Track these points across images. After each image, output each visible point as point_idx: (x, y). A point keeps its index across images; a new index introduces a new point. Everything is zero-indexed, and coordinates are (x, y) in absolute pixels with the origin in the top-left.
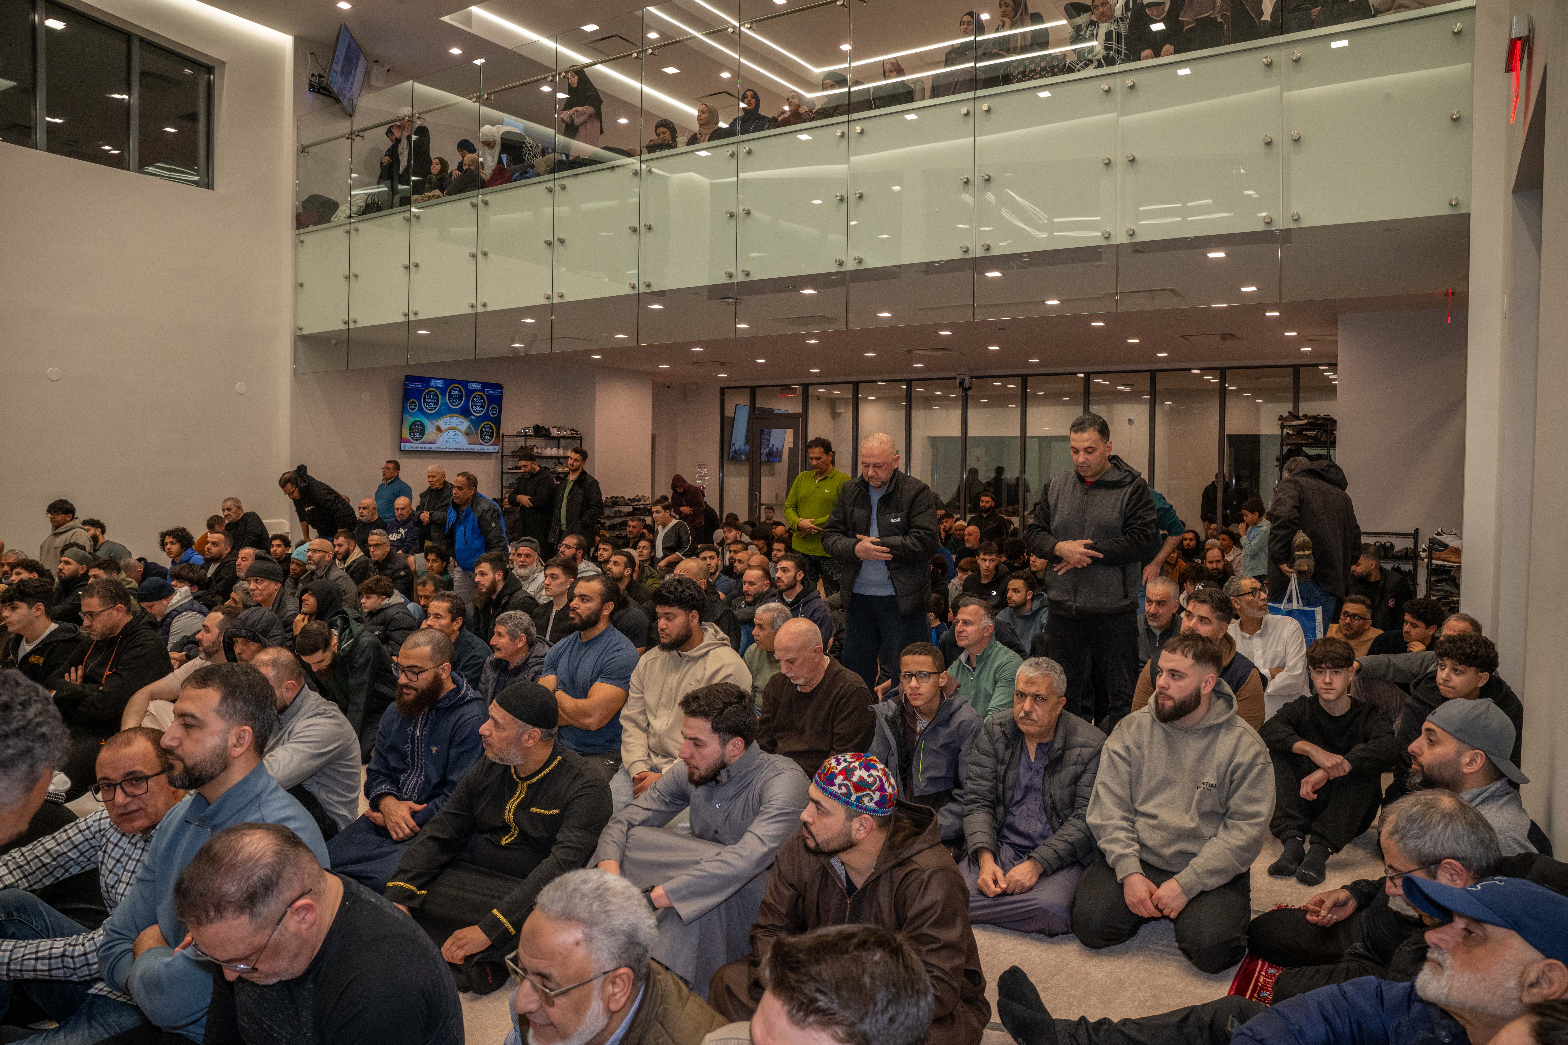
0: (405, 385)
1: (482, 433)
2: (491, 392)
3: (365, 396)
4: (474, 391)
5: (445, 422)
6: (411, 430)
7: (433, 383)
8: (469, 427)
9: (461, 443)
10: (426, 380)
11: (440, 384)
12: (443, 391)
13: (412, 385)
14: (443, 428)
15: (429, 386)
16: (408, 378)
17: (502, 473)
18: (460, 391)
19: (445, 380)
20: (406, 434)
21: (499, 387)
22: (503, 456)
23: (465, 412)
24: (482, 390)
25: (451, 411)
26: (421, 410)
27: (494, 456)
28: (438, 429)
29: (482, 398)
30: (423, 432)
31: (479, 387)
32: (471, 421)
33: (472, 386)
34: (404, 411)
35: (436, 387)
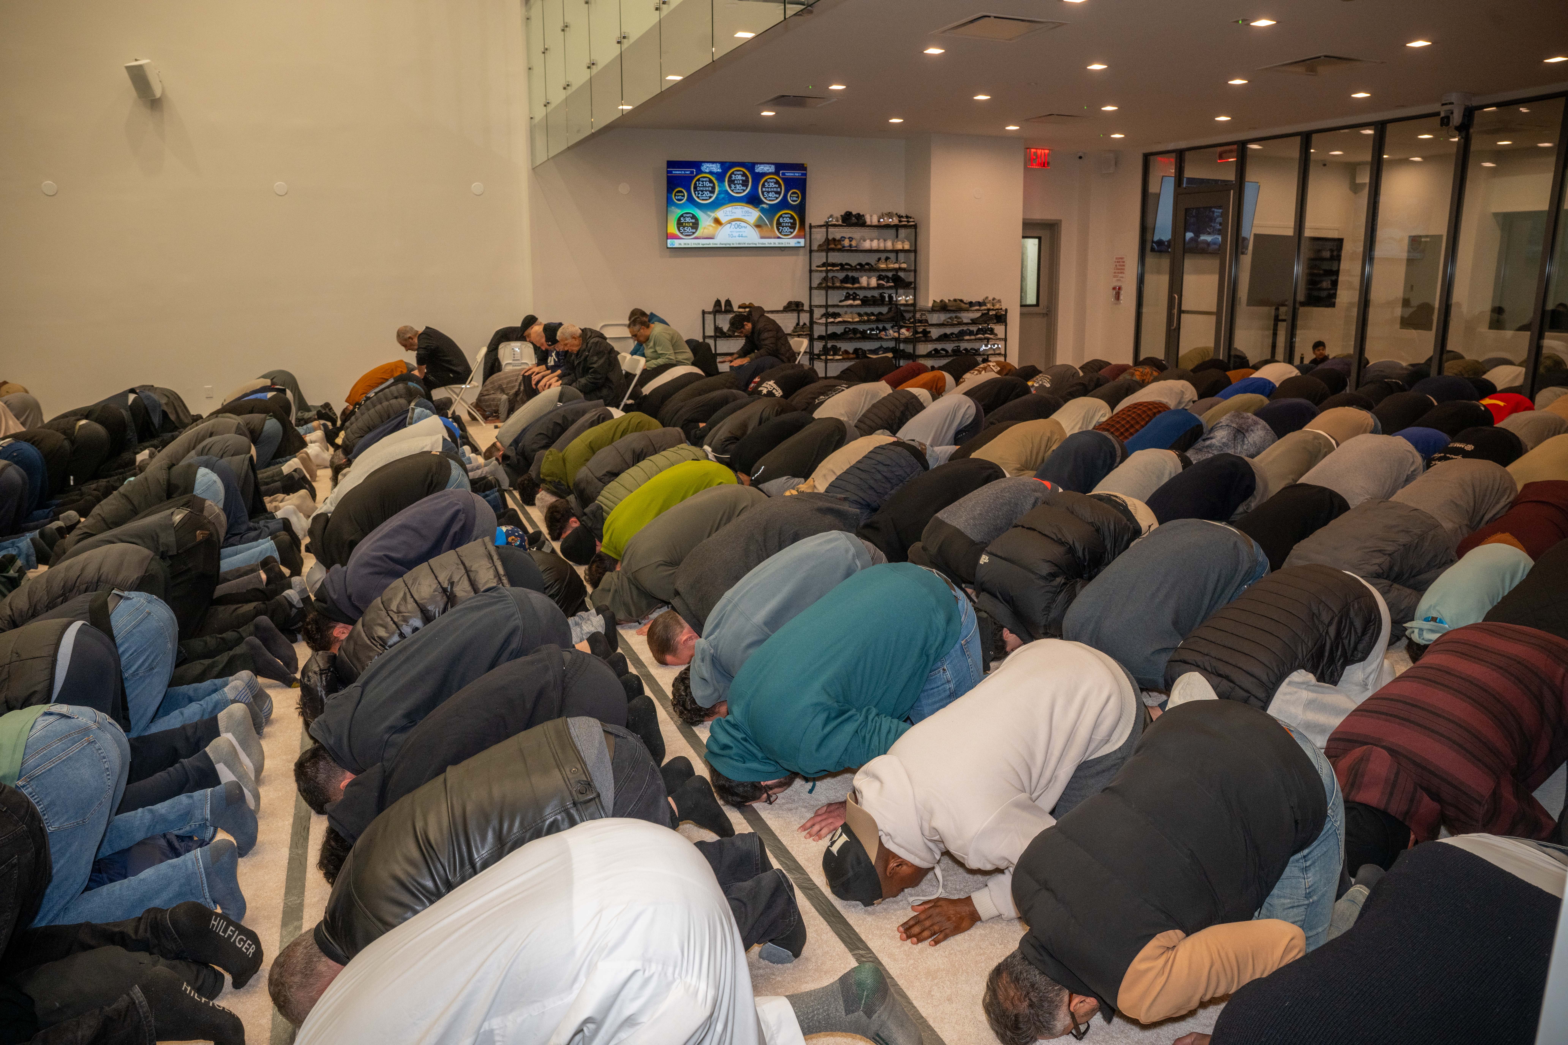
0: (668, 172)
1: (779, 224)
2: (790, 174)
3: (624, 188)
4: (764, 174)
5: (724, 213)
6: (680, 224)
7: (705, 167)
8: (760, 218)
9: (751, 237)
10: (696, 165)
11: (716, 168)
12: (720, 177)
13: (677, 172)
14: (723, 220)
15: (700, 171)
16: (671, 164)
17: (811, 271)
18: (744, 175)
19: (722, 164)
20: (673, 228)
21: (801, 167)
22: (811, 251)
23: (753, 200)
24: (776, 173)
25: (732, 200)
26: (690, 199)
27: (802, 251)
28: (717, 221)
29: (777, 182)
30: (695, 225)
31: (772, 169)
32: (763, 211)
33: (760, 169)
34: (669, 202)
35: (711, 173)
